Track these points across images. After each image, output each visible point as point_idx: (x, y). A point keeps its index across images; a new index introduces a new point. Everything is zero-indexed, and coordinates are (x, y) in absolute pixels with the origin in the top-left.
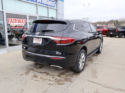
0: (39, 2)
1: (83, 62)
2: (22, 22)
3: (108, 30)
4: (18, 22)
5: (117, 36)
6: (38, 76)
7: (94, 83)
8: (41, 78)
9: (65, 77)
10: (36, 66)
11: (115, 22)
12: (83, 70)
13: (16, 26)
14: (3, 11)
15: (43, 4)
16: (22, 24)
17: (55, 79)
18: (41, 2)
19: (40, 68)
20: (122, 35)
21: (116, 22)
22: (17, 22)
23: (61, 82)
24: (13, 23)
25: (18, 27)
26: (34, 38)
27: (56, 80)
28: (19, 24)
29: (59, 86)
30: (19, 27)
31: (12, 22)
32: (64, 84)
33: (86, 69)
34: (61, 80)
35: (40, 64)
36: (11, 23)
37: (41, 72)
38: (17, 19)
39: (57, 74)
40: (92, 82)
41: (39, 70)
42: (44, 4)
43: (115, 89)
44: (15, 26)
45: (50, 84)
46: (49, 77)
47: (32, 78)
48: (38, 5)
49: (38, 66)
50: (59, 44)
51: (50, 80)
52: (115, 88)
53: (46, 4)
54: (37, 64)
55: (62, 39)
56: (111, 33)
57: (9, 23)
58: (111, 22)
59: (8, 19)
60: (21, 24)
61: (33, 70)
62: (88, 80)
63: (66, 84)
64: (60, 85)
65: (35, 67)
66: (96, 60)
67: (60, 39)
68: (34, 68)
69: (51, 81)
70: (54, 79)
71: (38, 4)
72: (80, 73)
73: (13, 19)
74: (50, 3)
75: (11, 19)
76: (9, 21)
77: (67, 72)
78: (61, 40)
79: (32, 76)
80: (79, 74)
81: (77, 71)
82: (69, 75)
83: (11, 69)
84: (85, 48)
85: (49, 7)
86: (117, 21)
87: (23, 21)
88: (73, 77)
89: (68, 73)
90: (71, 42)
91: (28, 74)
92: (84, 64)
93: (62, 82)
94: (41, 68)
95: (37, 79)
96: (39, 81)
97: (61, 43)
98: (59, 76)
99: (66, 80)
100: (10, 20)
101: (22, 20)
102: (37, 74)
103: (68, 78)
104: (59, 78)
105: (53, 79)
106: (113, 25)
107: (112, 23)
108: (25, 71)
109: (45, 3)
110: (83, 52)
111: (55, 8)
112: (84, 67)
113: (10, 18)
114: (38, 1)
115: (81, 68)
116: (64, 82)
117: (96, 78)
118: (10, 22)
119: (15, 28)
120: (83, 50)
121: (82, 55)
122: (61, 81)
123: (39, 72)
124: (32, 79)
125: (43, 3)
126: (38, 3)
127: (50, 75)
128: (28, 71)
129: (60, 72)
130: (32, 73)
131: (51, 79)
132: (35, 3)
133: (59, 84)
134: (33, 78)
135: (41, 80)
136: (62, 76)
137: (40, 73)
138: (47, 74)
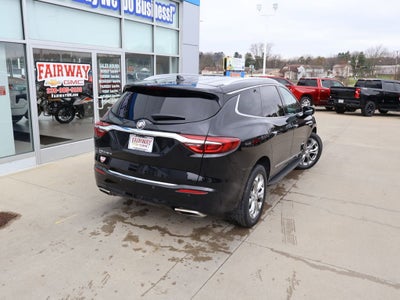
0: (127, 12)
1: (259, 200)
2: (79, 73)
3: (332, 92)
4: (68, 75)
5: (359, 111)
6: (140, 238)
7: (288, 255)
8: (148, 243)
9: (212, 239)
10: (129, 209)
11: (353, 59)
12: (258, 219)
13: (62, 86)
14: (25, 45)
15: (138, 15)
16: (79, 78)
17: (186, 247)
18: (131, 10)
19: (141, 216)
20: (372, 108)
21: (357, 61)
22: (65, 73)
23: (202, 254)
24: (53, 78)
25: (67, 90)
26: (132, 137)
27: (189, 249)
28: (70, 78)
29: (197, 263)
30: (70, 87)
31: (49, 75)
32: (209, 259)
33: (266, 217)
34: (203, 249)
35: (138, 204)
36: (46, 77)
37: (145, 227)
38: (63, 64)
39: (191, 232)
40: (283, 254)
41: (140, 221)
42: (140, 15)
43: (340, 273)
44: (58, 87)
45: (173, 259)
46: (168, 241)
47: (125, 243)
48: (123, 21)
49: (135, 209)
50: (200, 156)
51: (172, 249)
52: (339, 270)
53: (146, 17)
54: (129, 203)
55: (207, 142)
56: (341, 101)
57: (41, 77)
58: (343, 58)
59: (40, 66)
60: (74, 79)
61: (122, 219)
62: (272, 250)
63: (215, 259)
64: (202, 263)
65: (125, 211)
66: (293, 190)
67: (202, 142)
68: (125, 215)
69: (176, 250)
70: (184, 245)
71: (123, 16)
72: (250, 230)
73: (51, 64)
74: (158, 12)
75: (48, 66)
76: (41, 72)
77: (214, 226)
78: (203, 145)
79: (124, 236)
80: (248, 233)
81: (241, 224)
82: (221, 235)
83: (62, 217)
84: (265, 161)
85: (155, 23)
86: (361, 57)
87: (82, 69)
88: (232, 239)
89: (218, 230)
90: (230, 149)
91: (111, 231)
92: (261, 203)
93: (204, 255)
94: (142, 213)
95: (137, 245)
96: (145, 252)
97: (204, 153)
98: (196, 236)
99: (215, 248)
100: (44, 69)
101: (79, 67)
102: (136, 231)
103: (219, 244)
104: (195, 244)
105: (181, 247)
106: (349, 68)
107: (346, 63)
108: (102, 224)
109: (144, 13)
110: (259, 172)
111: (174, 26)
112: (261, 212)
113: (45, 64)
114: (124, 8)
115: (254, 216)
116: (210, 255)
117: (294, 242)
118: (43, 75)
119: (58, 93)
120: (260, 167)
121: (257, 179)
122: (201, 252)
123: (141, 227)
124: (125, 246)
125: (138, 12)
126: (123, 12)
127: (171, 235)
128: (111, 224)
129: (198, 226)
130: (121, 230)
131: (176, 245)
132: (116, 14)
133: (197, 259)
134: (128, 243)
135: (149, 248)
136: (202, 238)
137: (143, 229)
138: (164, 231)
